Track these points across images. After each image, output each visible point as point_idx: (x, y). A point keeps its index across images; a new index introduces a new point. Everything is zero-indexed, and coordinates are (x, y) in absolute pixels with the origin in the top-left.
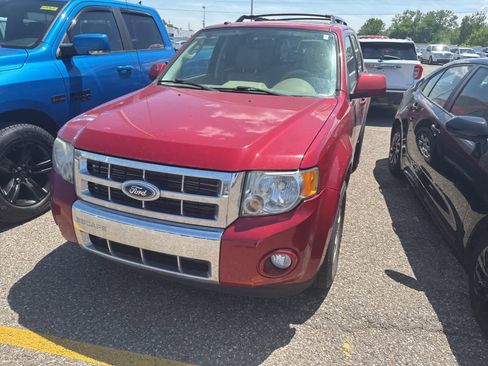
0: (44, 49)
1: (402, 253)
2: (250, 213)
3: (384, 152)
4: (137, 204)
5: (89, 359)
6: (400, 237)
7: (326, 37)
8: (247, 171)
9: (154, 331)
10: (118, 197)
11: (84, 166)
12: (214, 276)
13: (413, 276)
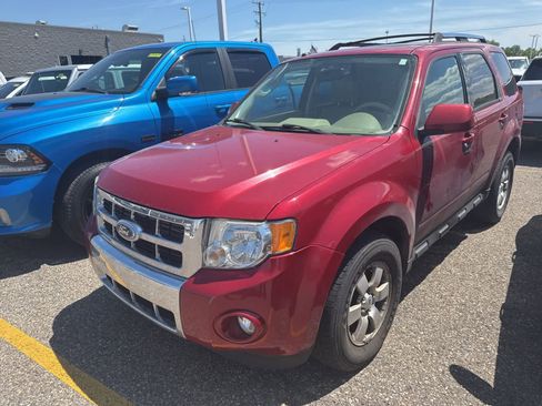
4: (127, 244)
6: (503, 324)
7: (403, 62)
11: (101, 204)
12: (179, 329)
13: (491, 383)
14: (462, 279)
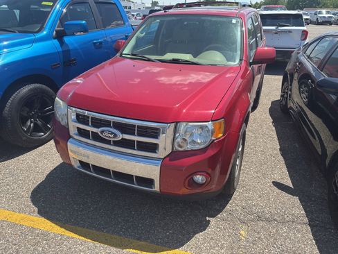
0: (45, 32)
1: (285, 169)
2: (180, 149)
3: (277, 96)
4: (108, 142)
5: (81, 237)
6: (284, 158)
7: (234, 21)
8: (177, 122)
9: (120, 220)
10: (96, 137)
11: (74, 117)
12: (157, 187)
13: (291, 186)
14: (256, 138)
